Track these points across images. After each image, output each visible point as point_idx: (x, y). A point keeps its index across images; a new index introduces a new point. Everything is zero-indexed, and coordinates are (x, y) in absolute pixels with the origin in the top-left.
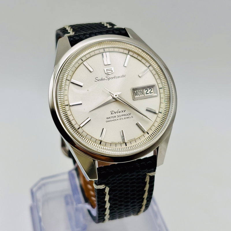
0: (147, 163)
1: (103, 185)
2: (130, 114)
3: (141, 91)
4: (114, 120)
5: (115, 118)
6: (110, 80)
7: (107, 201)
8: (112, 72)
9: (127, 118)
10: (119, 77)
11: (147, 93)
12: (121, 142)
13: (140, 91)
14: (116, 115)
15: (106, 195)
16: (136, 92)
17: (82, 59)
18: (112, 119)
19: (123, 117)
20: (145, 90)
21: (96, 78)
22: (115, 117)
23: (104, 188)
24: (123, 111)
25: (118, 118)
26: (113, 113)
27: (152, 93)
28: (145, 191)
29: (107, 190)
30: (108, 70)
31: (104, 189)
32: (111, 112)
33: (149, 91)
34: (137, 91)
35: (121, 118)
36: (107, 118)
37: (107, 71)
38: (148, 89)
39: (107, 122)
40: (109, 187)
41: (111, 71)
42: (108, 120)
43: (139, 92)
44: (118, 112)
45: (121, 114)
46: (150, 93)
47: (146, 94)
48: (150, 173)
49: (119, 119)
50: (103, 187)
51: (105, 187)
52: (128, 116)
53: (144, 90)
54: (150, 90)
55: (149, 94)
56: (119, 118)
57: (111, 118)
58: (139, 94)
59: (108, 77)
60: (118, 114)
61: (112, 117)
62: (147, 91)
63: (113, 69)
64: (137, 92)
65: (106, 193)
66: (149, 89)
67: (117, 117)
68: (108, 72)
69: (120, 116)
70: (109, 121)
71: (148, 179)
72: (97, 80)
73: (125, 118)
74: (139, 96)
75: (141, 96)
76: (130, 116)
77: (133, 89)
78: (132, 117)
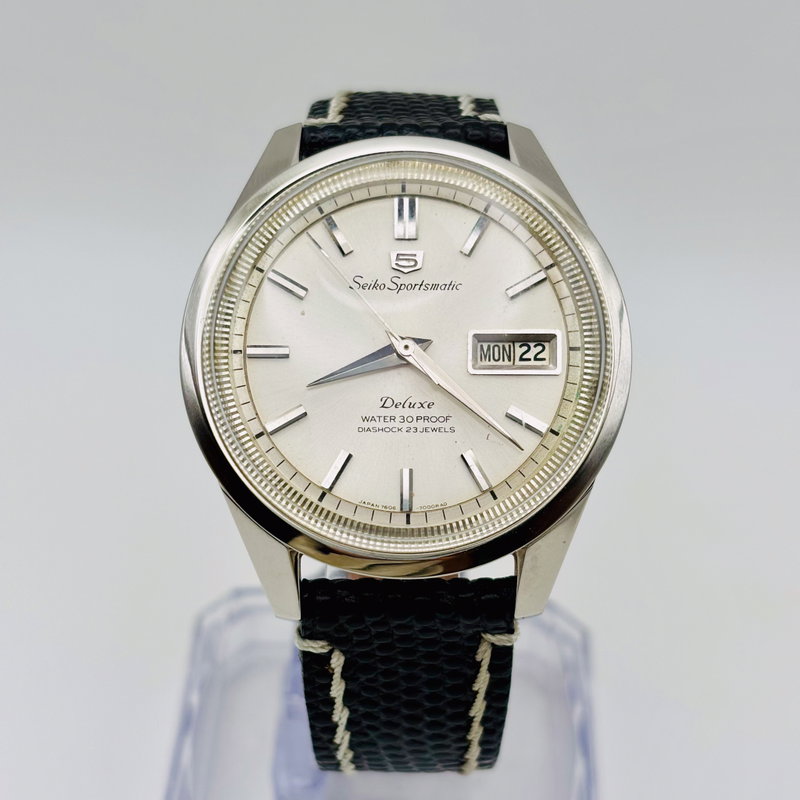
0: (483, 598)
1: (322, 643)
2: (446, 419)
3: (504, 346)
4: (387, 430)
5: (391, 424)
6: (404, 292)
7: (336, 701)
8: (415, 265)
9: (434, 430)
10: (435, 287)
11: (524, 357)
12: (394, 508)
13: (501, 345)
14: (398, 412)
15: (334, 677)
16: (485, 349)
17: (322, 206)
18: (381, 425)
19: (421, 425)
20: (521, 346)
21: (356, 279)
22: (393, 419)
23: (324, 651)
24: (425, 405)
25: (400, 426)
26: (388, 404)
27: (544, 359)
28: (477, 692)
29: (337, 661)
30: (400, 257)
31: (327, 658)
32: (384, 400)
33: (534, 350)
34: (492, 345)
35: (412, 425)
36: (365, 419)
37: (397, 259)
38: (532, 345)
39: (361, 430)
40: (344, 652)
41: (412, 263)
42: (366, 425)
43: (496, 349)
44: (407, 405)
45: (415, 412)
46: (536, 359)
47: (521, 359)
48: (493, 634)
49: (404, 430)
50: (322, 647)
51: (331, 652)
52: (438, 425)
53: (517, 345)
54: (540, 348)
55: (533, 363)
56: (406, 424)
57: (377, 419)
58: (496, 358)
59: (399, 282)
60: (407, 412)
61: (382, 419)
63: (419, 259)
64: (489, 346)
65: (333, 670)
66: (535, 346)
67: (398, 419)
68: (400, 263)
69: (410, 419)
70: (369, 429)
71: (484, 655)
72: (359, 285)
73: (426, 430)
74: (493, 363)
75: (500, 363)
76: (447, 425)
77: (475, 336)
78: (453, 430)
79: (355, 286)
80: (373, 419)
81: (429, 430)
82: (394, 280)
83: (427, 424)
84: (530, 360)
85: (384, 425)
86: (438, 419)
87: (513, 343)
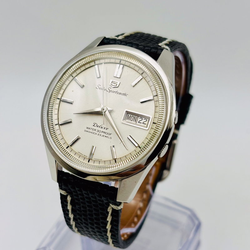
2: (110, 134)
3: (135, 117)
4: (93, 133)
5: (94, 132)
6: (111, 93)
7: (69, 211)
9: (106, 136)
10: (120, 94)
13: (134, 116)
14: (97, 128)
15: (68, 203)
16: (129, 116)
18: (91, 131)
19: (102, 134)
20: (140, 118)
21: (99, 86)
22: (95, 130)
23: (65, 194)
24: (106, 129)
25: (96, 132)
26: (95, 125)
27: (146, 124)
28: (108, 221)
29: (69, 199)
30: (113, 82)
31: (66, 197)
33: (143, 121)
34: (132, 115)
35: (100, 133)
36: (87, 128)
38: (143, 119)
39: (86, 131)
40: (71, 196)
41: (116, 85)
43: (132, 117)
44: (100, 127)
45: (102, 130)
46: (143, 123)
47: (139, 122)
49: (97, 134)
51: (67, 195)
52: (107, 135)
55: (142, 124)
56: (98, 133)
57: (91, 129)
58: (132, 120)
60: (100, 129)
61: (92, 129)
62: (141, 119)
63: (118, 84)
65: (68, 201)
66: (144, 119)
67: (97, 131)
68: (112, 84)
69: (100, 131)
70: (88, 131)
73: (103, 136)
74: (130, 121)
75: (132, 122)
76: (110, 136)
77: (126, 111)
78: (111, 138)
79: (98, 88)
80: (90, 128)
81: (104, 136)
82: (109, 89)
83: (104, 134)
84: (141, 123)
85: (92, 131)
86: (108, 134)
87: (138, 116)
